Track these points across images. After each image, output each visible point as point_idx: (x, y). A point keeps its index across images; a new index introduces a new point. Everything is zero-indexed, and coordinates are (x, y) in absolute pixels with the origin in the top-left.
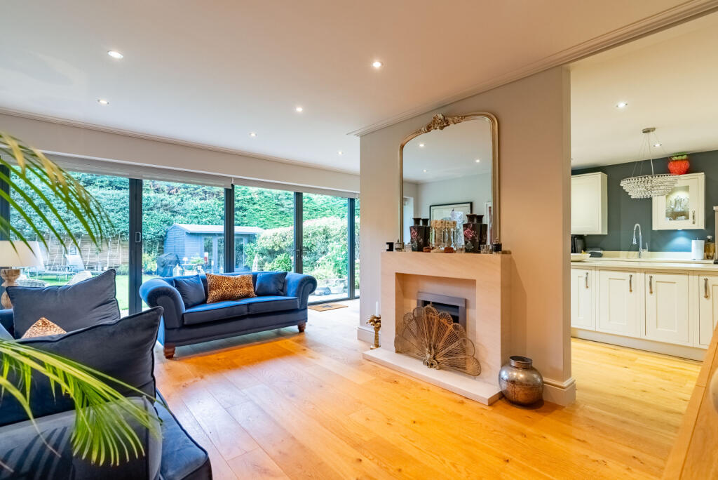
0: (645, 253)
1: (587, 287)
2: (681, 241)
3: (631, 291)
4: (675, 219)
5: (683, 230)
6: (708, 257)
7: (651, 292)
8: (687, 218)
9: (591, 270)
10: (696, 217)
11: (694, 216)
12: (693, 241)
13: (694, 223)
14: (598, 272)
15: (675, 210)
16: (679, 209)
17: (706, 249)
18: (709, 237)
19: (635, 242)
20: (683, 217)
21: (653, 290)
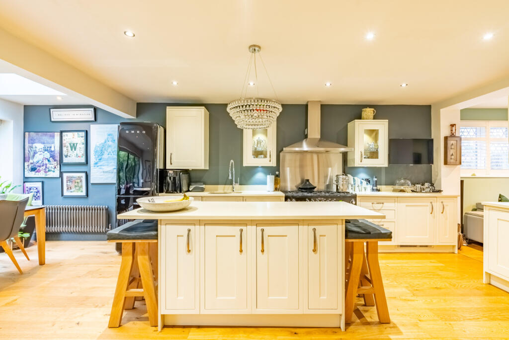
0: (237, 186)
1: (189, 251)
2: (260, 176)
3: (241, 251)
4: (257, 157)
5: (262, 167)
6: (276, 189)
7: (263, 251)
8: (265, 157)
9: (195, 225)
10: (272, 156)
11: (270, 155)
12: (268, 176)
13: (270, 161)
14: (202, 227)
15: (258, 150)
16: (259, 149)
17: (276, 182)
18: (277, 173)
19: (230, 178)
20: (262, 156)
21: (265, 249)
